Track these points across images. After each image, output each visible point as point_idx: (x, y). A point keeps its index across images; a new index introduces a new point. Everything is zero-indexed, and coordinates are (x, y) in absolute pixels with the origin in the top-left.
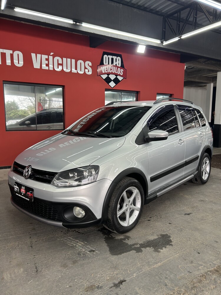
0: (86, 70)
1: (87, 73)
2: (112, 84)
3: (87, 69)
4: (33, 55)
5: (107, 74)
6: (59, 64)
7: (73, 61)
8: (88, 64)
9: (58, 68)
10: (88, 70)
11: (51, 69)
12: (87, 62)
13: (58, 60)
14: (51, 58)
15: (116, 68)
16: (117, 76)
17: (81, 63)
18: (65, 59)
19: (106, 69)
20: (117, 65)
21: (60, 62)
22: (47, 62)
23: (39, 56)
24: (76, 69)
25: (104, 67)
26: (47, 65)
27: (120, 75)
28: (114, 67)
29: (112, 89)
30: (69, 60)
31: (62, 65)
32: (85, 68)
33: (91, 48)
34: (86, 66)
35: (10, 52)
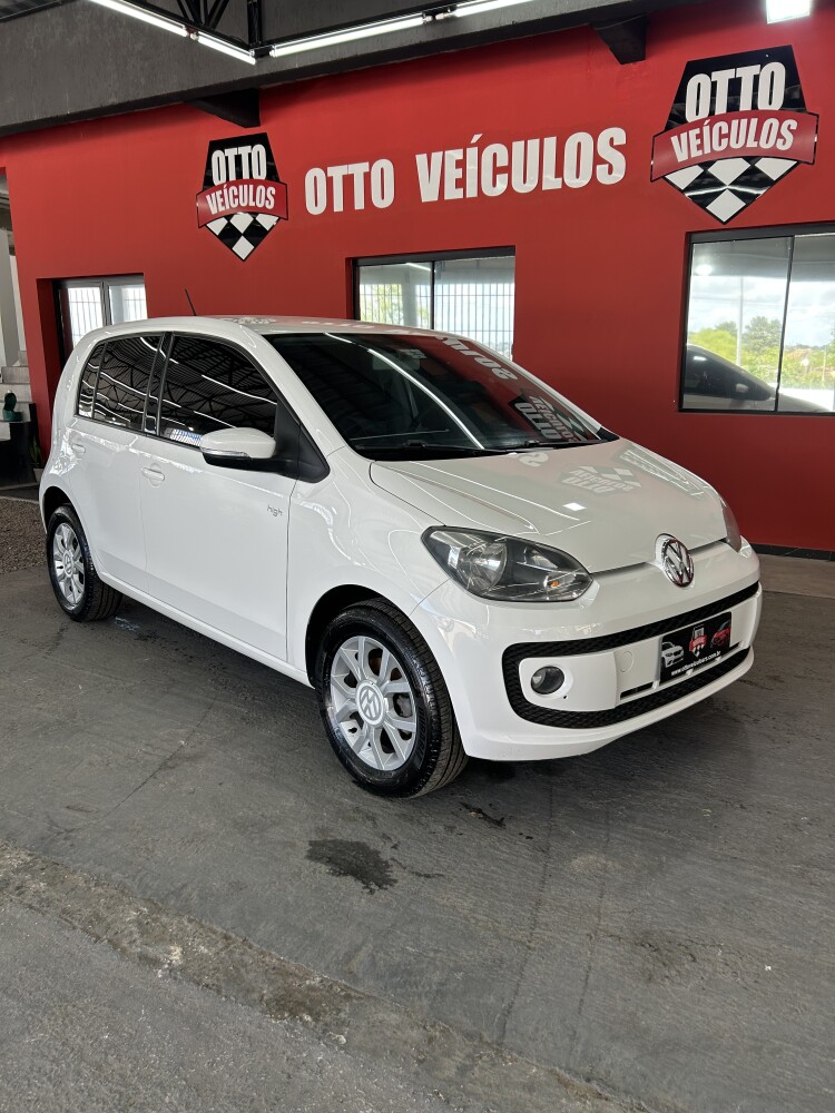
0: (598, 167)
1: (604, 178)
2: (726, 206)
3: (604, 162)
4: (421, 159)
5: (701, 165)
6: (497, 171)
7: (551, 142)
8: (612, 140)
9: (494, 184)
10: (607, 166)
11: (472, 192)
12: (606, 135)
13: (495, 155)
14: (472, 152)
15: (754, 121)
16: (757, 158)
17: (579, 144)
18: (518, 146)
19: (699, 141)
20: (763, 105)
21: (502, 162)
22: (458, 173)
23: (437, 156)
24: (559, 172)
25: (684, 136)
26: (461, 183)
27: (775, 154)
28: (744, 122)
29: (724, 227)
30: (534, 144)
31: (508, 170)
32: (598, 160)
33: (626, 66)
34: (600, 153)
35: (364, 167)
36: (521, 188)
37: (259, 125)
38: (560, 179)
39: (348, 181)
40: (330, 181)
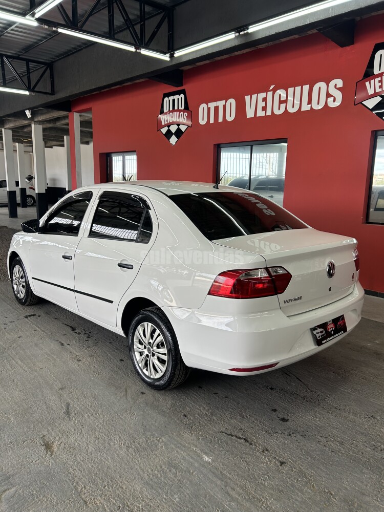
0: (328, 98)
1: (332, 104)
3: (331, 96)
4: (247, 98)
5: (381, 96)
6: (281, 102)
7: (306, 88)
8: (336, 85)
9: (279, 109)
10: (332, 98)
11: (269, 113)
12: (332, 83)
13: (280, 95)
14: (270, 94)
17: (320, 88)
18: (291, 90)
19: (380, 84)
21: (283, 98)
22: (263, 104)
23: (254, 96)
24: (310, 102)
26: (264, 109)
30: (298, 89)
31: (285, 102)
32: (328, 95)
33: (344, 48)
34: (330, 92)
35: (223, 102)
36: (291, 110)
37: (182, 86)
38: (310, 105)
39: (216, 108)
40: (209, 109)
